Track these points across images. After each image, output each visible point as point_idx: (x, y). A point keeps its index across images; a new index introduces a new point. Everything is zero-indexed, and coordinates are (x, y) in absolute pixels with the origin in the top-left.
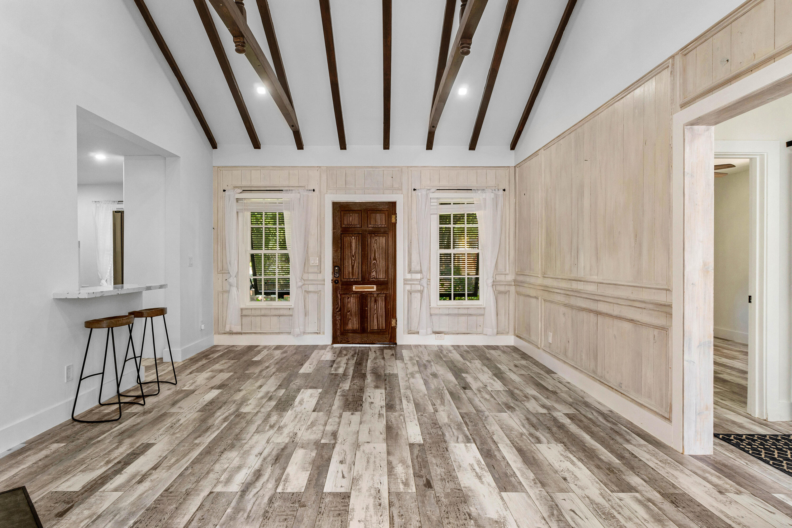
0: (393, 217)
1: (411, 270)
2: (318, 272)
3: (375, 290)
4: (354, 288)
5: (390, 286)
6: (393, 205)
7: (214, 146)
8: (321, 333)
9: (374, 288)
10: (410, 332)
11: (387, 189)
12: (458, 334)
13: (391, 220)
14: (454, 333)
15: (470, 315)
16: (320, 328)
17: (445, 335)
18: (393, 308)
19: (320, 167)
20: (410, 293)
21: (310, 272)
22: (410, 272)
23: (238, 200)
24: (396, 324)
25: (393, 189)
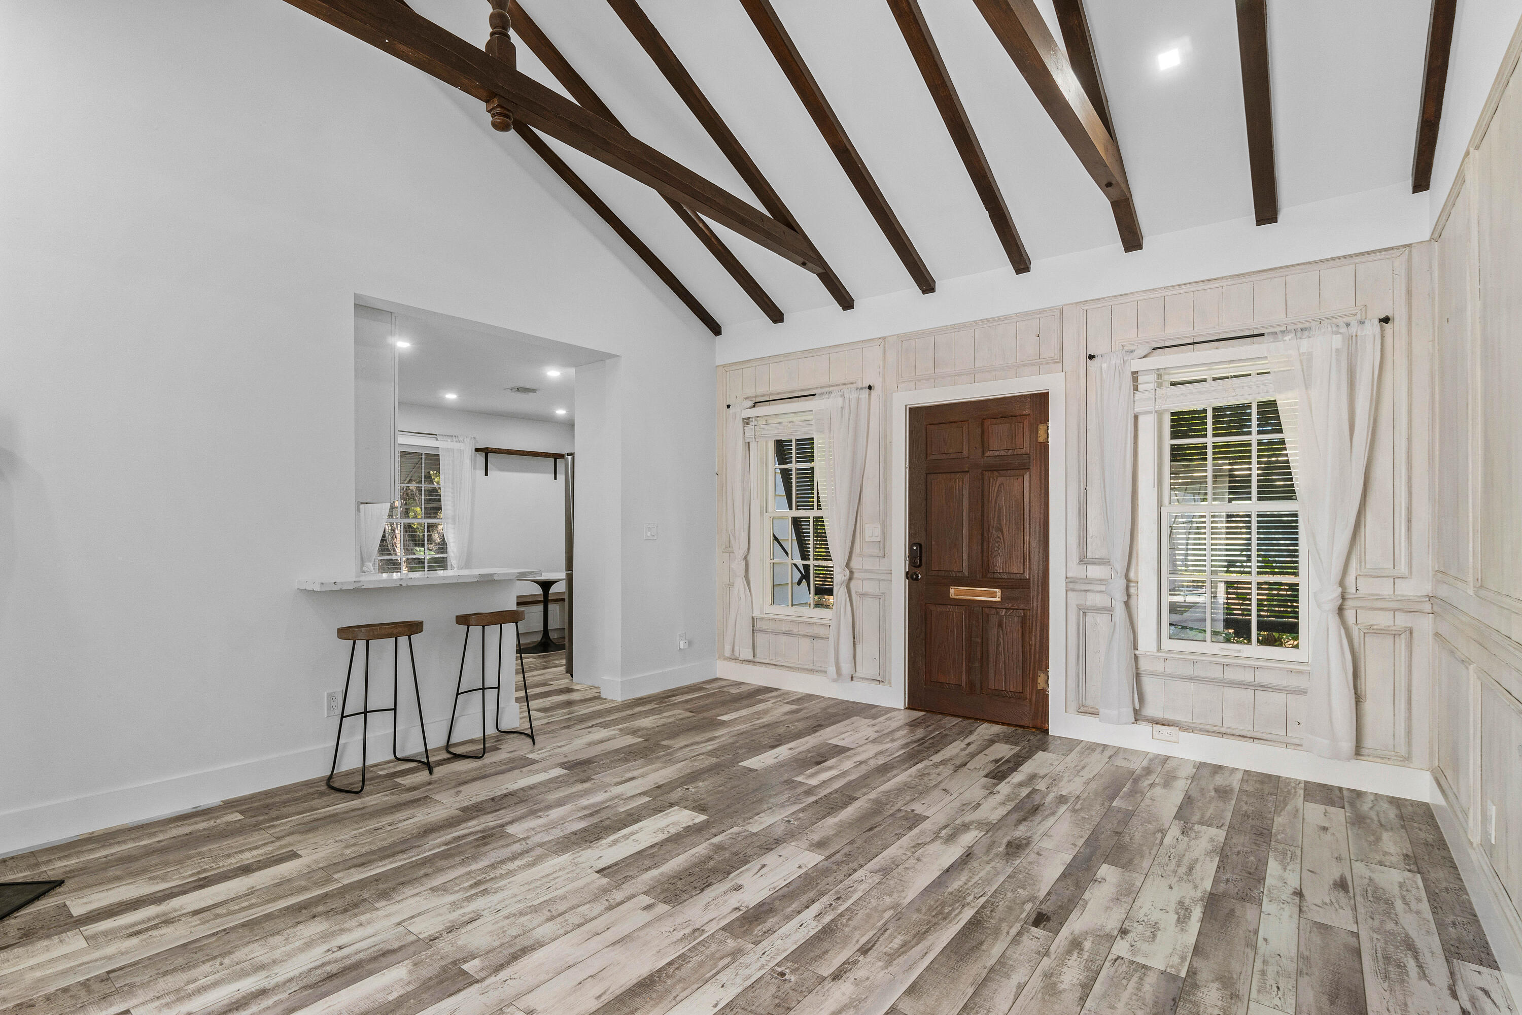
0: (1042, 428)
1: (1085, 557)
2: (880, 555)
3: (999, 600)
4: (952, 591)
5: (1033, 593)
6: (1041, 401)
7: (716, 329)
8: (886, 682)
9: (995, 595)
10: (1082, 709)
11: (1024, 366)
12: (1223, 734)
13: (1037, 437)
14: (1209, 732)
15: (1264, 688)
16: (884, 671)
17: (1182, 734)
18: (1041, 645)
19: (884, 338)
20: (1084, 612)
21: (865, 554)
22: (1083, 559)
23: (746, 421)
24: (1047, 682)
25: (1039, 364)
